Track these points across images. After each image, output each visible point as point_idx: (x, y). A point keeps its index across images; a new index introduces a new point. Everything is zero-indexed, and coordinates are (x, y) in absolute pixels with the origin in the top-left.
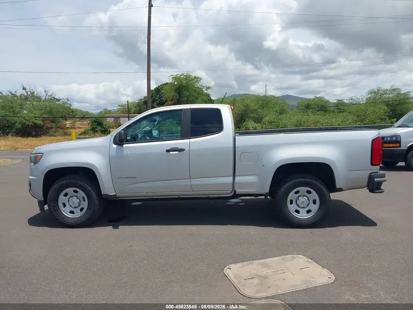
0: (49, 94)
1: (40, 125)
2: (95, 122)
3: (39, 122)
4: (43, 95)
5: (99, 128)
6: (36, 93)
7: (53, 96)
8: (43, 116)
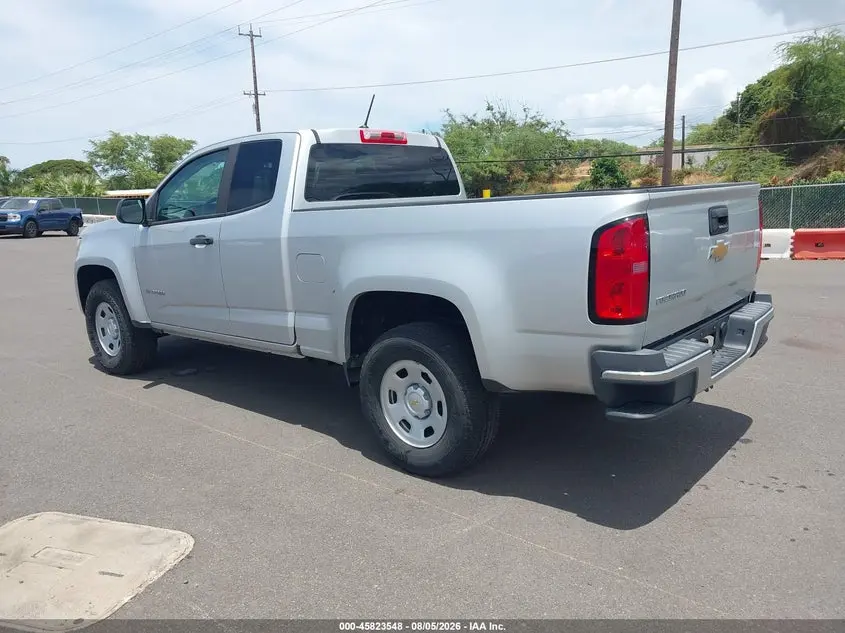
0: (532, 113)
1: (502, 175)
2: (602, 166)
3: (501, 171)
4: (520, 119)
5: (607, 179)
6: (508, 116)
7: (538, 118)
8: (509, 159)
